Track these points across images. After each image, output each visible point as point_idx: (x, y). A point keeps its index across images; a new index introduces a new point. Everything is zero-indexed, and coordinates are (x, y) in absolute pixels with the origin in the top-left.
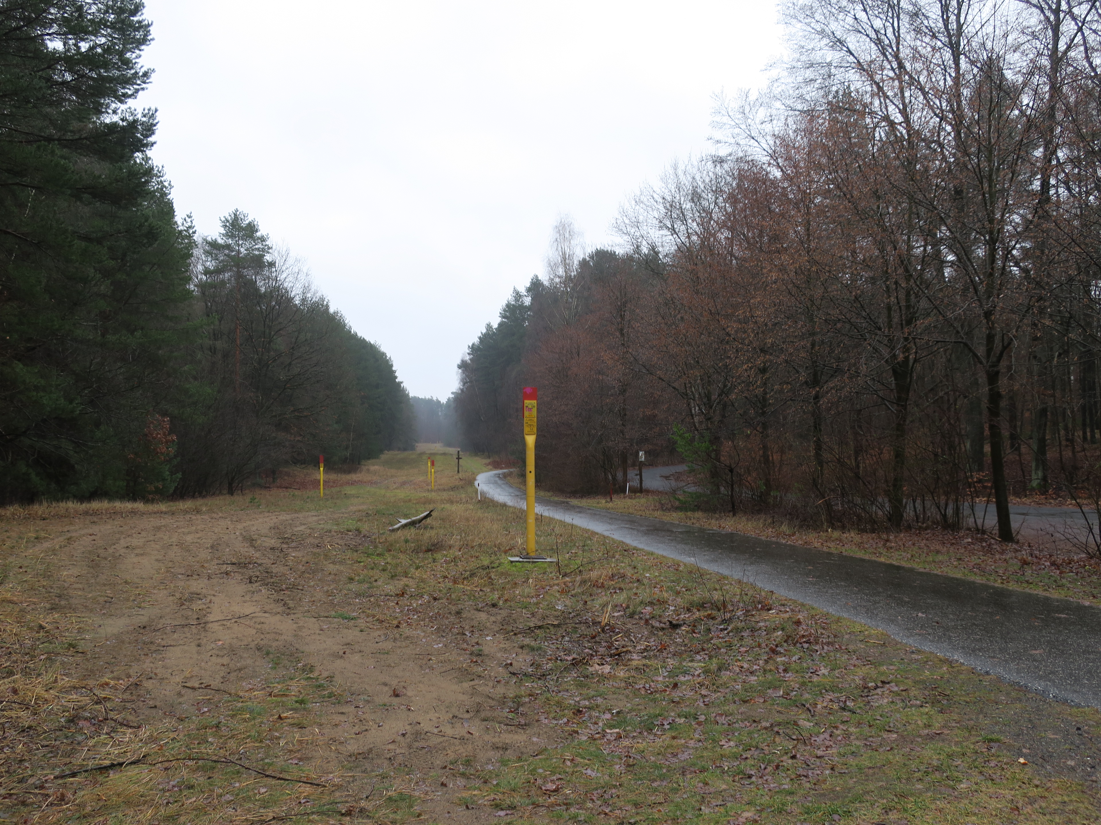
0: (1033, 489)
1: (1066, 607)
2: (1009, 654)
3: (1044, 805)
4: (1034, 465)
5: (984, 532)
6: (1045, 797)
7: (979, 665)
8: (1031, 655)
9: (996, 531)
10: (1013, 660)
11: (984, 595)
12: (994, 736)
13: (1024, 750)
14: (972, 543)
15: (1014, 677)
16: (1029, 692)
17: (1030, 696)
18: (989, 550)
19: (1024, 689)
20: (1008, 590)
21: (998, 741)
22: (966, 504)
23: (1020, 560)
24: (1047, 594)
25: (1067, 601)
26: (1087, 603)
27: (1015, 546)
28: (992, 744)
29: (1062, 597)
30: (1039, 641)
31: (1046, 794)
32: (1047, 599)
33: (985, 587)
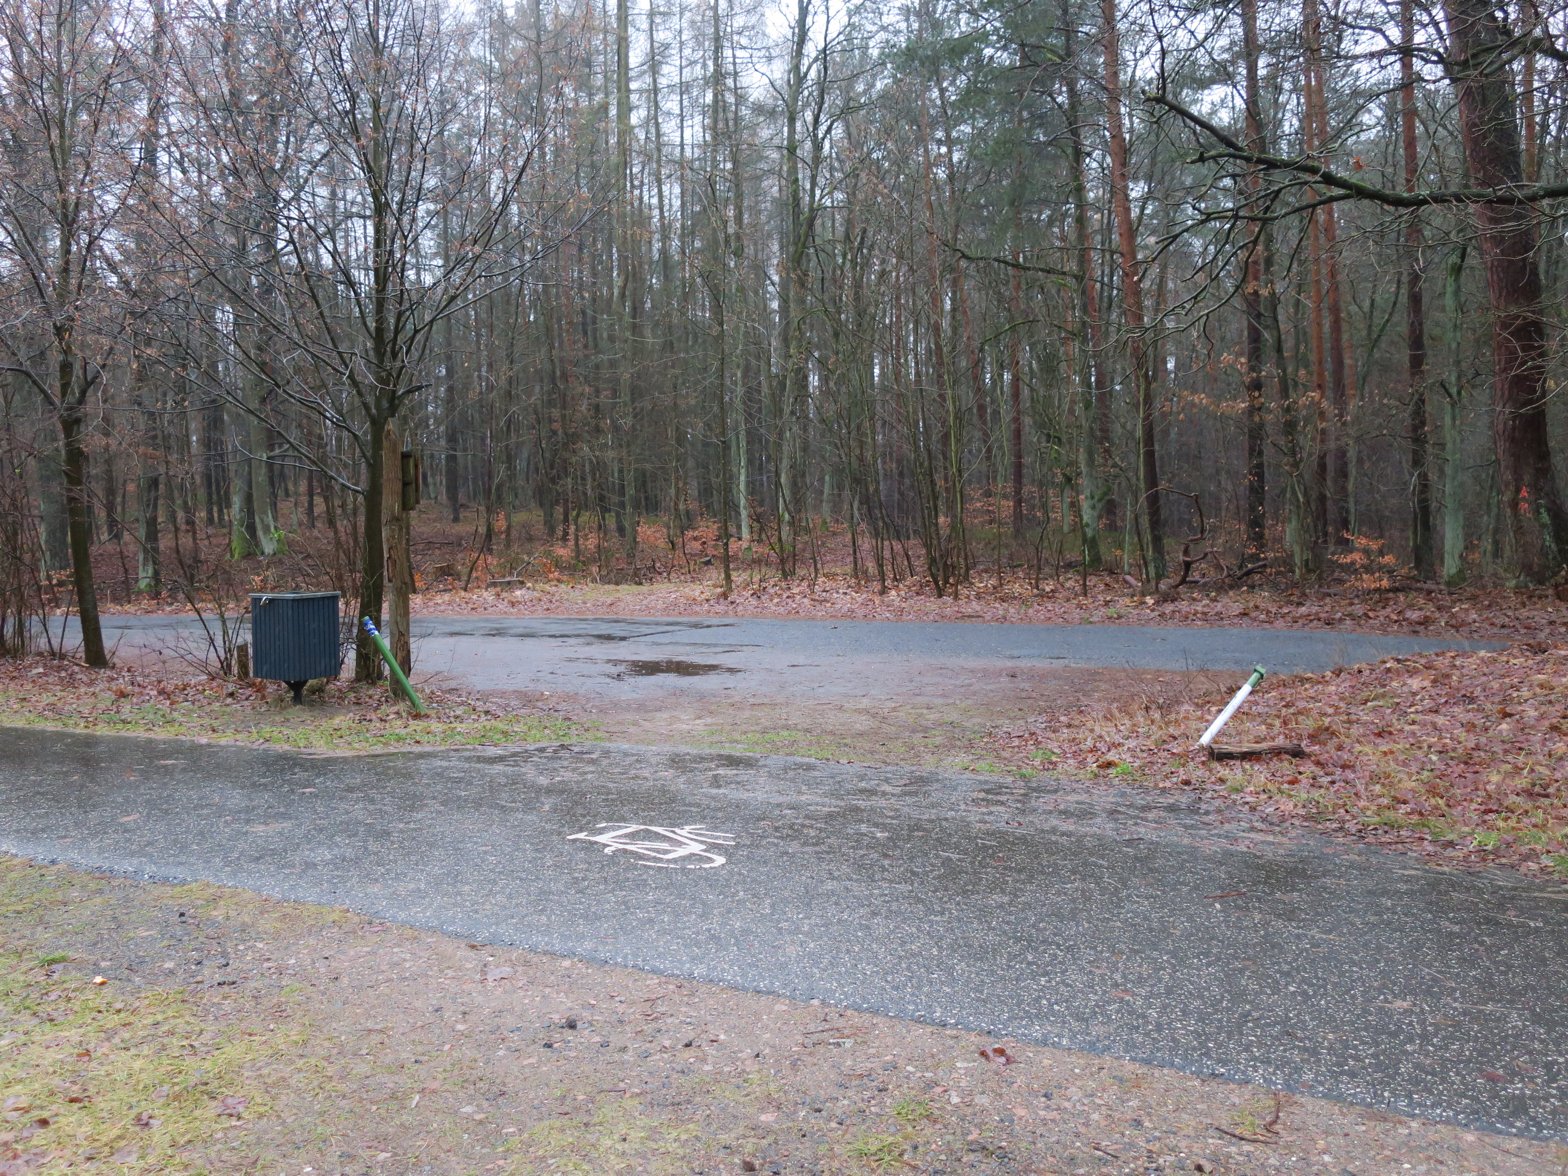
0: (140, 593)
1: (175, 749)
2: (89, 828)
3: (127, 1036)
4: (141, 557)
5: (62, 657)
6: (129, 1024)
7: (40, 852)
8: (122, 824)
9: (81, 654)
10: (94, 835)
11: (58, 747)
12: (57, 955)
13: (103, 964)
14: (45, 674)
15: (95, 861)
16: (115, 877)
17: (115, 883)
18: (71, 682)
19: (108, 874)
20: (93, 736)
21: (63, 959)
22: (34, 617)
23: (115, 692)
24: (152, 735)
25: (176, 741)
26: (204, 741)
27: (109, 673)
28: (54, 967)
29: (171, 736)
30: (135, 802)
31: (132, 1019)
32: (150, 741)
33: (60, 736)
